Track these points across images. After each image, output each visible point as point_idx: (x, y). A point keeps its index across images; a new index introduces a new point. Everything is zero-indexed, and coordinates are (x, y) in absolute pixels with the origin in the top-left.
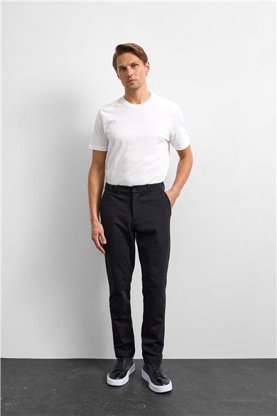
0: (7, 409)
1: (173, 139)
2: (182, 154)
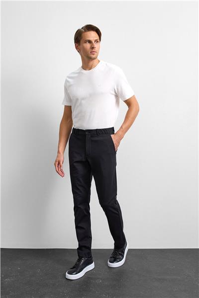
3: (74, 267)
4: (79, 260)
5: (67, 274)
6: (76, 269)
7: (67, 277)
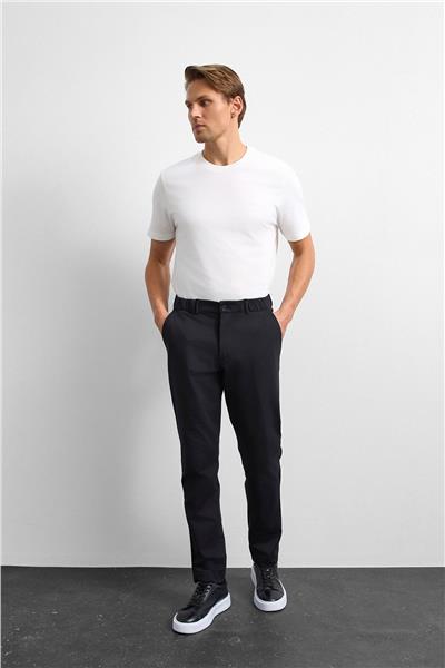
0: (26, 644)
1: (281, 220)
2: (298, 248)
3: (190, 606)
4: (201, 590)
5: (175, 620)
6: (194, 611)
7: (175, 628)
